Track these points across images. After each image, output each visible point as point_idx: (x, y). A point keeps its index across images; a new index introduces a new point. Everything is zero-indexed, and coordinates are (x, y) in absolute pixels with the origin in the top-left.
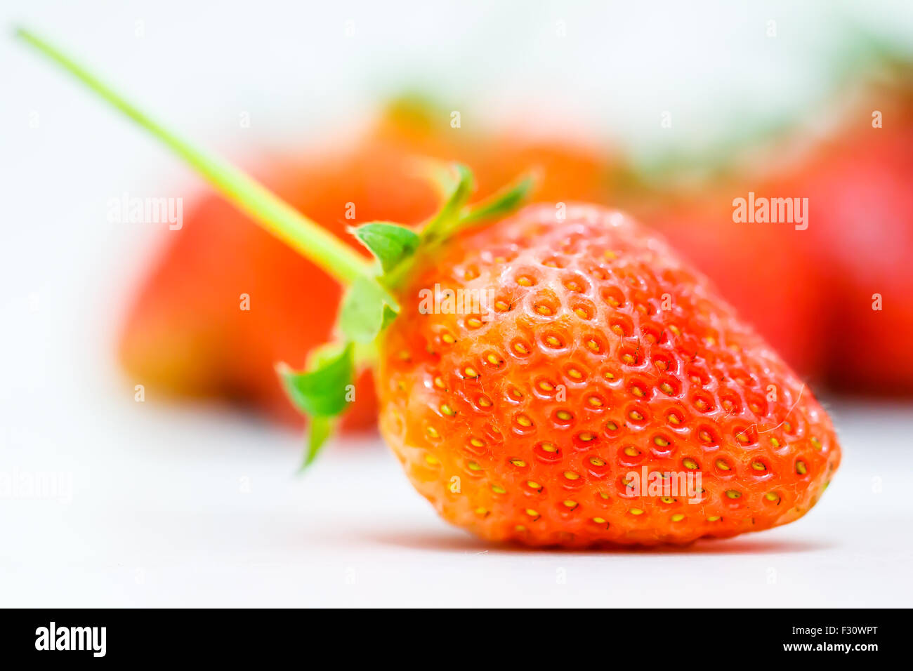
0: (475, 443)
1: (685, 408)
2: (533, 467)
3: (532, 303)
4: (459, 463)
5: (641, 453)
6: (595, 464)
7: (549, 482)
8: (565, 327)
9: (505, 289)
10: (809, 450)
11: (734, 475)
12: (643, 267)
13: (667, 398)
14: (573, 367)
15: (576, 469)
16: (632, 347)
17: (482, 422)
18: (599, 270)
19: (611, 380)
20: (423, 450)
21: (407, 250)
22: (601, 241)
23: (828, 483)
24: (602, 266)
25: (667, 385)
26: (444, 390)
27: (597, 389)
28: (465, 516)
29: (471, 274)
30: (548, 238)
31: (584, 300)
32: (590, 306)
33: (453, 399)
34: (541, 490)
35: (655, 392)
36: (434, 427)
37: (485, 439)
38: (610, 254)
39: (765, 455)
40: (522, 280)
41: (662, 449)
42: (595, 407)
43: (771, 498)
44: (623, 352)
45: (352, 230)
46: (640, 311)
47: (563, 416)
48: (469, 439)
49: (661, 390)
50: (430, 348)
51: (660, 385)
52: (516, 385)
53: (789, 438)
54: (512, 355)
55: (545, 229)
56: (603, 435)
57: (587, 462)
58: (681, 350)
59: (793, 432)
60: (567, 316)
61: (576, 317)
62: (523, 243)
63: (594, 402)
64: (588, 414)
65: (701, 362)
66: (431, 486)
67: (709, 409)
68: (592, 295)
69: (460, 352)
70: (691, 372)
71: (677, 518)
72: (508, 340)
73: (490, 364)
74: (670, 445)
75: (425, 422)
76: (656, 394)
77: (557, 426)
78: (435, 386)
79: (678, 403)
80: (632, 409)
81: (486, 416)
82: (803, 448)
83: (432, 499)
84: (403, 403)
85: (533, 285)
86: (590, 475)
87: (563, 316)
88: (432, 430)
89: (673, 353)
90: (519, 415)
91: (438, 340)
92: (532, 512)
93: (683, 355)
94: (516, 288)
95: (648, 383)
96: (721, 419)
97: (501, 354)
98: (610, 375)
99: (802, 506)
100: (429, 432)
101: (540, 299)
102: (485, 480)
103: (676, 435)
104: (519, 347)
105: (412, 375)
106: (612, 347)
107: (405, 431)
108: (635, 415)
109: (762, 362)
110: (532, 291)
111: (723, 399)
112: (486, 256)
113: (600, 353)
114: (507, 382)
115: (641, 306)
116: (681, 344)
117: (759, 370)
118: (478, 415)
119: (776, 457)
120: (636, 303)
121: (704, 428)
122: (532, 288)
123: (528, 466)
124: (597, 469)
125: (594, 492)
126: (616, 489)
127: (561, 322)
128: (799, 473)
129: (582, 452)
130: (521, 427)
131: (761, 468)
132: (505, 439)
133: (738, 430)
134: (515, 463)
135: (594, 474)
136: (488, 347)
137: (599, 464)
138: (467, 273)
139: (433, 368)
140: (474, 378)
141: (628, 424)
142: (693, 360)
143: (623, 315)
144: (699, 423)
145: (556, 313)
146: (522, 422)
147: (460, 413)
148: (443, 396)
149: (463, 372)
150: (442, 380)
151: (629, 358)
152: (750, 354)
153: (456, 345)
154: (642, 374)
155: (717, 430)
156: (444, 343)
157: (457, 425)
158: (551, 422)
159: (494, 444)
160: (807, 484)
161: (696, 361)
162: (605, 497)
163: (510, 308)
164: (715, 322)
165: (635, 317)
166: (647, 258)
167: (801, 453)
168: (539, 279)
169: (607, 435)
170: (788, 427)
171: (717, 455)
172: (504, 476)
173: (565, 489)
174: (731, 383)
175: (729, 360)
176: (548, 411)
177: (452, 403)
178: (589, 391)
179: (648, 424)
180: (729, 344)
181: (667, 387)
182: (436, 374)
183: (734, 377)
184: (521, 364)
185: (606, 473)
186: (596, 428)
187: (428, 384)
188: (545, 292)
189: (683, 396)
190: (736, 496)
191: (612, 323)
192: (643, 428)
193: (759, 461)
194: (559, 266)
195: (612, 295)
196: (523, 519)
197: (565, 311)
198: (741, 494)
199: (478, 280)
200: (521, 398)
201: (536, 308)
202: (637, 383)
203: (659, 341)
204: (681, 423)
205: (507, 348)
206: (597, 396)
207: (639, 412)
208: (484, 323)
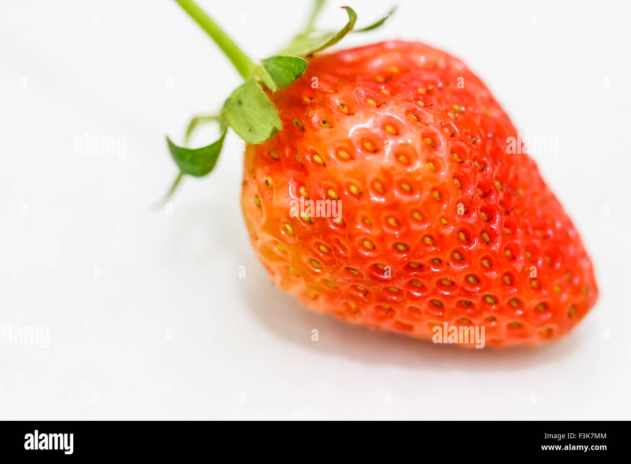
0: (322, 248)
3: (394, 151)
5: (454, 285)
6: (416, 285)
8: (417, 178)
14: (418, 211)
16: (466, 199)
19: (444, 225)
25: (486, 235)
27: (433, 233)
31: (436, 156)
32: (439, 161)
35: (476, 241)
37: (331, 248)
39: (549, 301)
40: (388, 129)
41: (473, 285)
42: (427, 245)
44: (458, 202)
47: (402, 248)
49: (481, 239)
51: (481, 235)
52: (369, 216)
54: (371, 191)
56: (428, 266)
57: (410, 283)
60: (420, 168)
61: (427, 169)
63: (428, 241)
64: (421, 250)
68: (442, 153)
72: (371, 177)
73: (350, 193)
74: (478, 283)
76: (476, 243)
77: (395, 255)
79: (492, 252)
80: (456, 251)
85: (396, 136)
86: (409, 293)
87: (416, 169)
89: (495, 208)
90: (366, 239)
94: (383, 136)
95: (472, 232)
97: (362, 187)
98: (445, 222)
101: (402, 150)
103: (485, 277)
104: (377, 186)
106: (452, 200)
108: (457, 256)
113: (440, 202)
114: (362, 212)
118: (331, 231)
119: (557, 302)
121: (508, 274)
124: (417, 289)
126: (427, 307)
127: (415, 174)
129: (409, 276)
130: (365, 249)
131: (543, 310)
133: (532, 280)
135: (413, 292)
136: (352, 180)
137: (419, 285)
141: (451, 263)
143: (463, 172)
144: (505, 270)
145: (411, 165)
146: (367, 245)
153: (324, 167)
154: (469, 225)
155: (517, 279)
157: (312, 234)
158: (391, 251)
163: (376, 151)
165: (472, 176)
168: (402, 131)
169: (431, 268)
171: (513, 296)
176: (390, 243)
178: (427, 232)
181: (486, 238)
184: (377, 201)
186: (424, 261)
188: (407, 144)
189: (496, 247)
191: (454, 177)
192: (460, 268)
195: (457, 152)
197: (418, 165)
201: (397, 156)
202: (463, 231)
203: (486, 196)
204: (491, 268)
205: (368, 186)
206: (431, 237)
207: (461, 254)
208: (352, 158)
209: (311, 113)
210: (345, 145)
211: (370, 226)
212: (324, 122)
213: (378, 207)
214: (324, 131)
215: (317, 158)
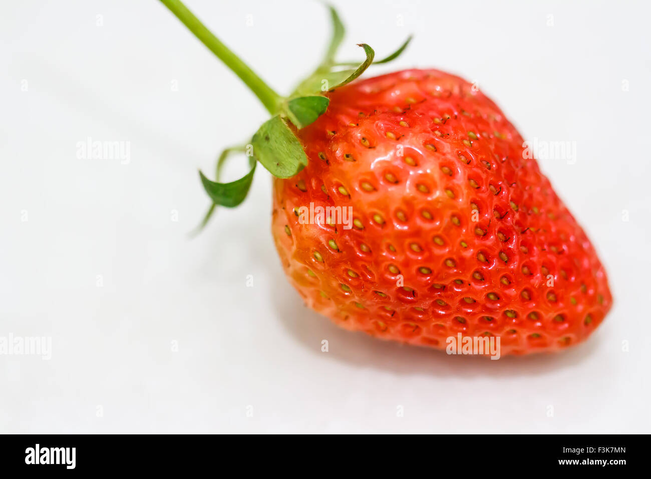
3: (414, 182)
4: (335, 284)
5: (475, 302)
8: (437, 206)
14: (439, 236)
16: (485, 224)
25: (504, 254)
27: (455, 257)
31: (453, 184)
32: (457, 189)
37: (359, 273)
39: (566, 312)
41: (494, 302)
42: (449, 268)
44: (477, 227)
47: (425, 271)
48: (347, 271)
51: (499, 255)
52: (393, 244)
60: (440, 197)
61: (446, 197)
63: (450, 264)
64: (444, 273)
67: (531, 276)
68: (459, 181)
72: (393, 208)
73: (375, 222)
74: (499, 300)
76: (495, 263)
77: (419, 278)
87: (436, 198)
90: (391, 265)
95: (491, 254)
97: (385, 217)
98: (464, 245)
101: (421, 180)
103: (504, 294)
104: (400, 215)
108: (477, 276)
113: (460, 227)
114: (387, 241)
119: (573, 313)
121: (526, 290)
127: (435, 202)
133: (549, 293)
136: (376, 210)
140: (360, 228)
141: (473, 284)
144: (523, 287)
145: (431, 194)
151: (480, 232)
154: (488, 247)
168: (421, 162)
169: (454, 288)
171: (531, 310)
178: (448, 256)
181: (504, 257)
186: (447, 282)
189: (514, 266)
191: (471, 202)
193: (560, 316)
195: (473, 179)
197: (437, 194)
201: (417, 186)
202: (483, 252)
203: (502, 218)
204: (510, 285)
205: (391, 215)
206: (452, 260)
207: (481, 274)
208: (375, 189)
209: (334, 147)
210: (368, 178)
211: (394, 252)
212: (347, 156)
213: (401, 235)
214: (348, 165)
215: (342, 190)
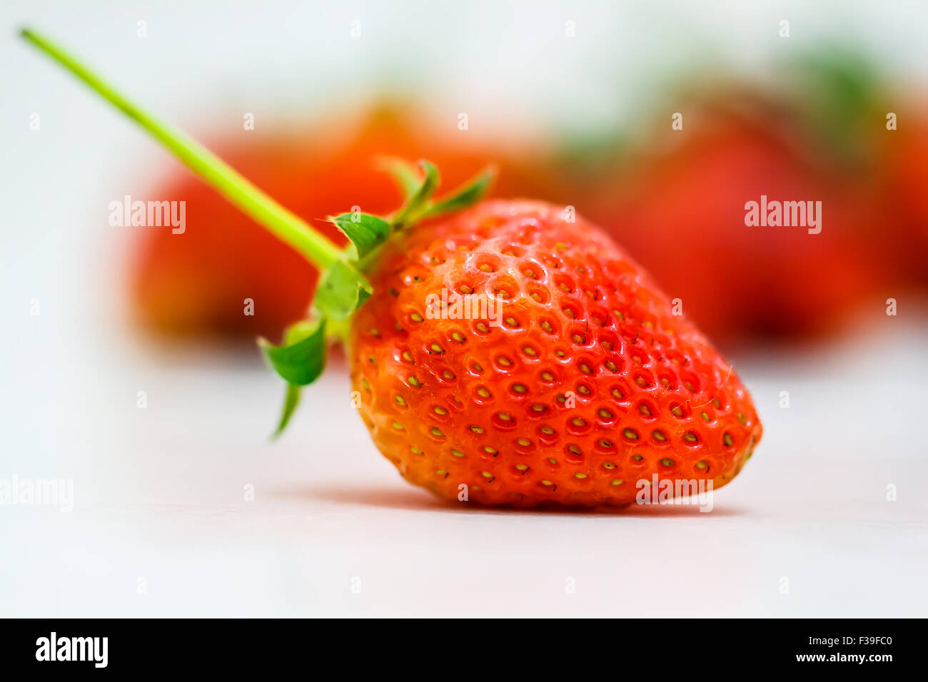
0: (438, 411)
1: (628, 385)
2: (491, 433)
3: (493, 287)
4: (424, 429)
5: (586, 424)
6: (546, 432)
7: (504, 447)
8: (522, 309)
9: (468, 274)
10: (736, 425)
11: (669, 445)
12: (591, 258)
13: (611, 374)
14: (528, 345)
15: (529, 436)
16: (581, 329)
17: (445, 393)
18: (552, 259)
19: (562, 357)
20: (391, 417)
21: (380, 237)
22: (552, 234)
23: (750, 455)
24: (554, 256)
25: (612, 363)
26: (413, 362)
28: (427, 476)
29: (437, 260)
30: (504, 229)
31: (539, 285)
32: (544, 291)
33: (420, 372)
34: (496, 455)
35: (602, 369)
36: (402, 397)
37: (448, 408)
38: (560, 245)
39: (697, 428)
40: (483, 267)
41: (607, 420)
42: (547, 382)
43: (701, 466)
44: (573, 333)
45: (331, 219)
46: (589, 297)
47: (519, 389)
48: (433, 407)
49: (607, 367)
50: (399, 325)
51: (605, 363)
52: (478, 361)
53: (719, 413)
54: (475, 333)
55: (501, 222)
56: (554, 406)
57: (539, 431)
58: (623, 333)
59: (721, 408)
60: (524, 299)
61: (531, 301)
62: (483, 233)
63: (547, 377)
64: (541, 388)
65: (641, 344)
66: (396, 450)
67: (648, 385)
68: (547, 281)
69: (426, 330)
70: (633, 352)
71: (617, 483)
73: (453, 340)
74: (613, 416)
75: (393, 391)
76: (602, 370)
77: (512, 397)
78: (402, 359)
79: (622, 379)
80: (580, 384)
81: (450, 387)
82: (731, 422)
83: (396, 461)
84: (373, 375)
85: (493, 271)
86: (541, 441)
87: (521, 300)
88: (400, 399)
89: (617, 334)
90: (480, 387)
91: (406, 318)
92: (487, 475)
93: (625, 337)
94: (478, 274)
95: (595, 361)
96: (659, 394)
97: (464, 332)
98: (561, 354)
99: (728, 474)
100: (397, 401)
101: (500, 284)
102: (447, 444)
103: (619, 407)
104: (480, 326)
105: (381, 350)
106: (564, 327)
107: (374, 399)
108: (583, 390)
109: (694, 345)
110: (493, 276)
111: (661, 377)
112: (450, 245)
113: (553, 333)
114: (469, 357)
115: (589, 293)
116: (623, 327)
117: (692, 353)
118: (442, 386)
119: (707, 430)
120: (585, 290)
121: (643, 403)
122: (493, 274)
123: (485, 432)
124: (547, 437)
125: (544, 457)
126: (564, 455)
127: (520, 305)
128: (726, 445)
129: (534, 421)
130: (480, 398)
131: (693, 439)
132: (466, 408)
133: (673, 405)
134: (474, 430)
135: (544, 441)
137: (550, 432)
138: (433, 259)
139: (401, 344)
140: (439, 353)
141: (578, 397)
142: (634, 342)
143: (573, 300)
144: (639, 398)
145: (514, 296)
146: (482, 393)
147: (426, 384)
148: (410, 369)
149: (429, 347)
150: (410, 355)
151: (578, 338)
152: (684, 337)
153: (423, 324)
154: (591, 353)
155: (656, 405)
156: (412, 321)
157: (423, 395)
158: (508, 393)
159: (456, 413)
160: (732, 455)
161: (637, 342)
162: (553, 462)
163: (473, 291)
164: (652, 309)
165: (584, 301)
166: (593, 250)
167: (728, 427)
168: (500, 265)
169: (557, 407)
170: (717, 403)
171: (654, 427)
172: (463, 442)
173: (517, 453)
174: (667, 363)
175: (665, 342)
176: (506, 384)
177: (418, 376)
178: (543, 367)
179: (594, 398)
180: (665, 328)
181: (612, 365)
182: (404, 349)
183: (670, 358)
184: (483, 341)
185: (556, 440)
186: (548, 400)
187: (397, 358)
188: (504, 277)
189: (625, 374)
190: (670, 464)
191: (564, 307)
192: (589, 401)
193: (692, 433)
194: (516, 255)
195: (564, 282)
196: (479, 480)
197: (521, 296)
198: (674, 462)
199: (445, 265)
200: (481, 371)
201: (496, 292)
202: (585, 361)
203: (604, 324)
204: (623, 399)
206: (549, 372)
207: (587, 387)
